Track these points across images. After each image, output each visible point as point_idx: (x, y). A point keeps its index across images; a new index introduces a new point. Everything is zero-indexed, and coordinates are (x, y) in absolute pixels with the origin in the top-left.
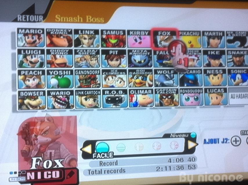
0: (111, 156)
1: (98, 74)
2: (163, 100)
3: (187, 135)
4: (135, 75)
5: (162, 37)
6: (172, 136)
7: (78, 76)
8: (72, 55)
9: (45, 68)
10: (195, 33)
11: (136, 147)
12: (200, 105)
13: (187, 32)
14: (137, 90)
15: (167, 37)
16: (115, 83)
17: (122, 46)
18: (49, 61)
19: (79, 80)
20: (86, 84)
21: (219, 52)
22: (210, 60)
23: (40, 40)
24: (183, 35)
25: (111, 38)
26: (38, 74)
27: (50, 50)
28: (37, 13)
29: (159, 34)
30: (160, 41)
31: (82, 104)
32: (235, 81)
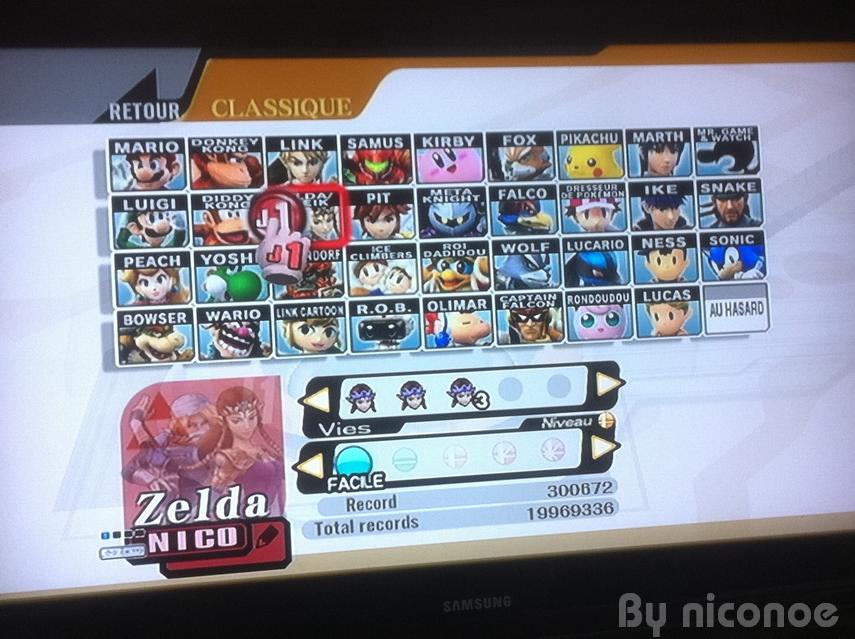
0: (378, 484)
1: (336, 261)
3: (587, 422)
4: (438, 259)
5: (512, 149)
6: (546, 425)
9: (190, 248)
10: (607, 135)
11: (447, 458)
12: (624, 338)
13: (583, 133)
14: (445, 301)
15: (528, 149)
16: (385, 283)
17: (401, 181)
18: (199, 229)
20: (303, 289)
21: (675, 186)
22: (649, 211)
23: (174, 170)
24: (573, 144)
25: (371, 160)
26: (172, 264)
27: (200, 196)
28: (164, 97)
29: (505, 144)
30: (508, 162)
31: (294, 344)
32: (720, 267)
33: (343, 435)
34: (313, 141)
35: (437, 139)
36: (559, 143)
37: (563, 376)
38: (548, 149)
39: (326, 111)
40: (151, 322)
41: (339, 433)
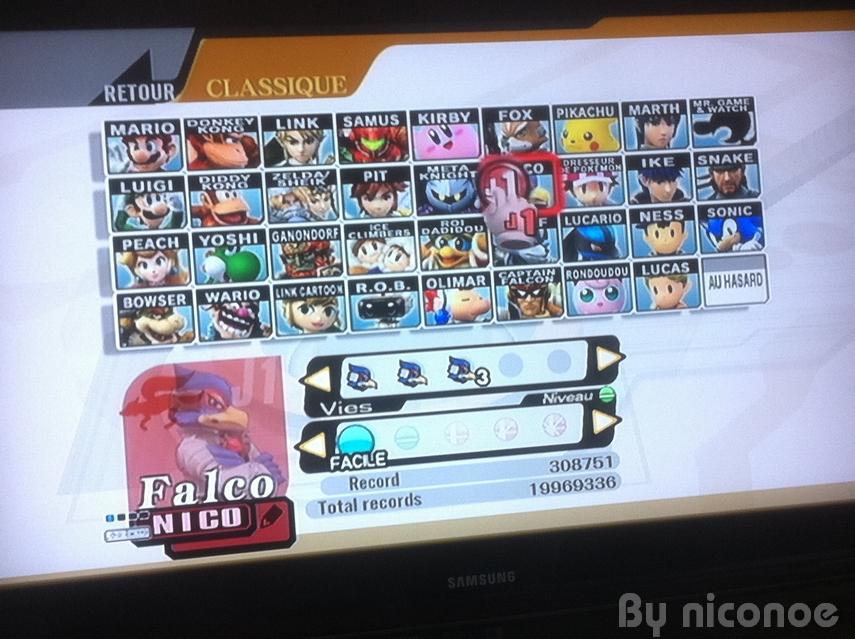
0: (381, 462)
1: (334, 239)
2: (519, 300)
3: (588, 397)
4: (436, 236)
5: (508, 124)
6: (547, 401)
7: (279, 246)
8: (259, 190)
9: (188, 230)
10: (602, 109)
11: (449, 435)
12: (624, 312)
13: (578, 106)
14: (444, 278)
15: (525, 123)
16: (383, 260)
17: (398, 158)
18: (198, 210)
19: (281, 257)
21: (672, 158)
22: (646, 185)
23: (170, 152)
24: (569, 118)
25: (367, 138)
27: (197, 177)
28: (159, 78)
29: (501, 119)
30: (504, 137)
31: (294, 324)
32: (719, 239)
33: (344, 413)
34: (309, 120)
35: (432, 115)
36: (555, 118)
37: (562, 351)
38: (544, 124)
39: (321, 89)
40: (151, 305)
41: (341, 412)
